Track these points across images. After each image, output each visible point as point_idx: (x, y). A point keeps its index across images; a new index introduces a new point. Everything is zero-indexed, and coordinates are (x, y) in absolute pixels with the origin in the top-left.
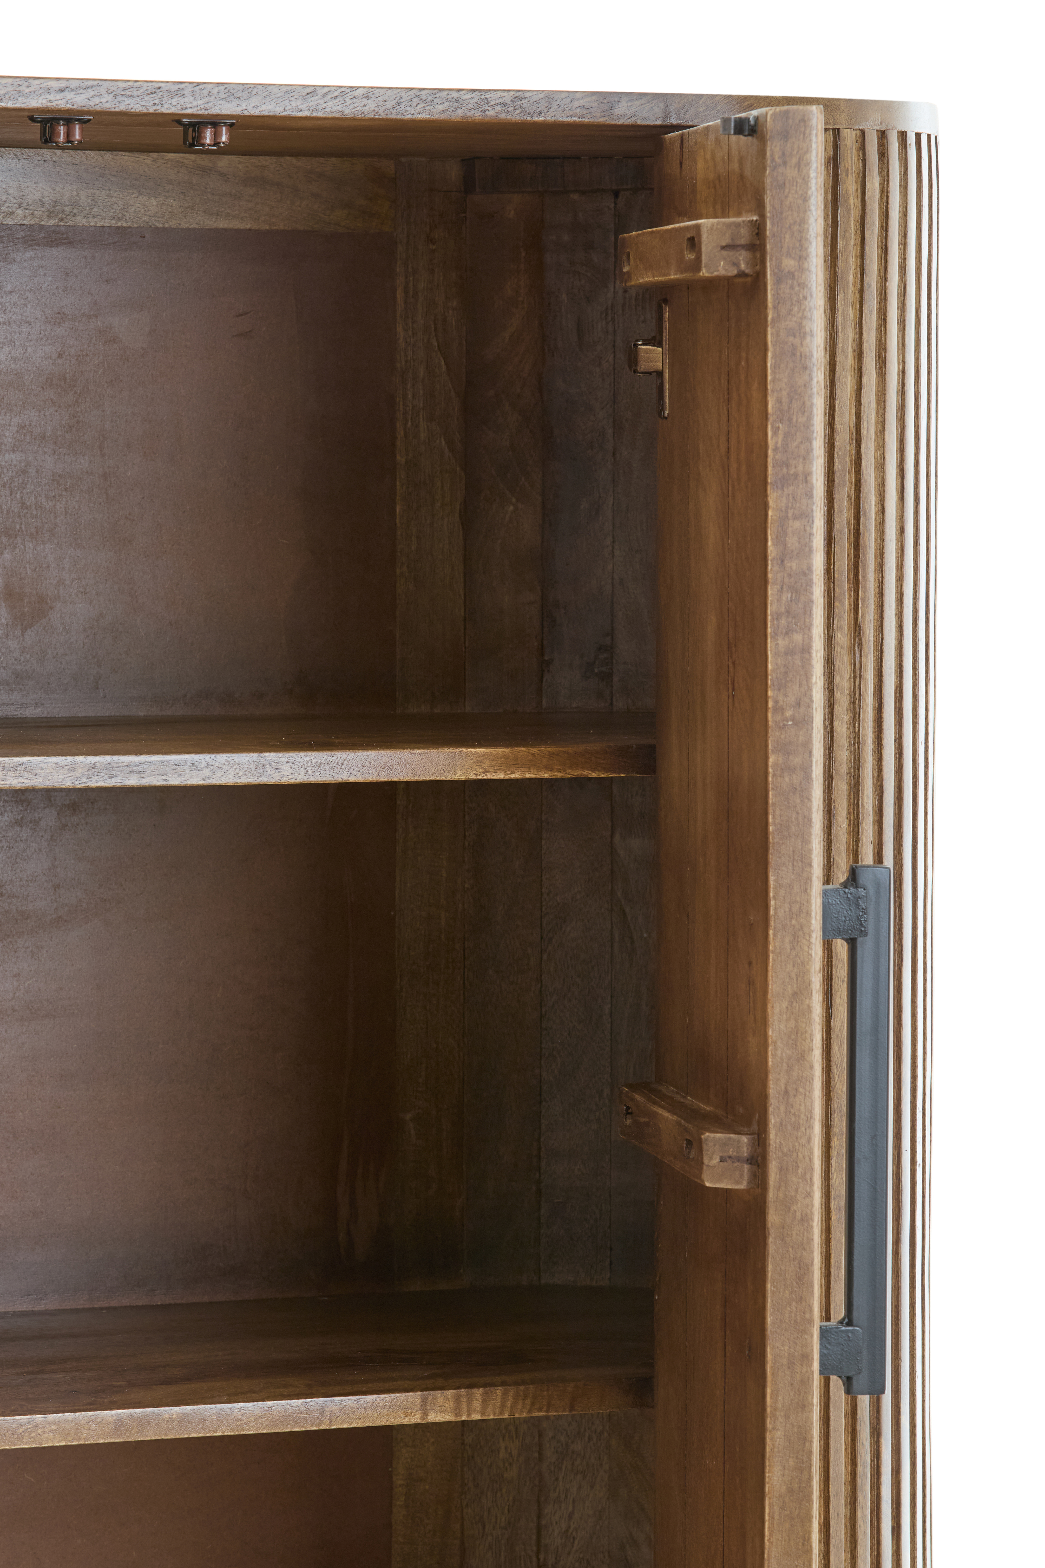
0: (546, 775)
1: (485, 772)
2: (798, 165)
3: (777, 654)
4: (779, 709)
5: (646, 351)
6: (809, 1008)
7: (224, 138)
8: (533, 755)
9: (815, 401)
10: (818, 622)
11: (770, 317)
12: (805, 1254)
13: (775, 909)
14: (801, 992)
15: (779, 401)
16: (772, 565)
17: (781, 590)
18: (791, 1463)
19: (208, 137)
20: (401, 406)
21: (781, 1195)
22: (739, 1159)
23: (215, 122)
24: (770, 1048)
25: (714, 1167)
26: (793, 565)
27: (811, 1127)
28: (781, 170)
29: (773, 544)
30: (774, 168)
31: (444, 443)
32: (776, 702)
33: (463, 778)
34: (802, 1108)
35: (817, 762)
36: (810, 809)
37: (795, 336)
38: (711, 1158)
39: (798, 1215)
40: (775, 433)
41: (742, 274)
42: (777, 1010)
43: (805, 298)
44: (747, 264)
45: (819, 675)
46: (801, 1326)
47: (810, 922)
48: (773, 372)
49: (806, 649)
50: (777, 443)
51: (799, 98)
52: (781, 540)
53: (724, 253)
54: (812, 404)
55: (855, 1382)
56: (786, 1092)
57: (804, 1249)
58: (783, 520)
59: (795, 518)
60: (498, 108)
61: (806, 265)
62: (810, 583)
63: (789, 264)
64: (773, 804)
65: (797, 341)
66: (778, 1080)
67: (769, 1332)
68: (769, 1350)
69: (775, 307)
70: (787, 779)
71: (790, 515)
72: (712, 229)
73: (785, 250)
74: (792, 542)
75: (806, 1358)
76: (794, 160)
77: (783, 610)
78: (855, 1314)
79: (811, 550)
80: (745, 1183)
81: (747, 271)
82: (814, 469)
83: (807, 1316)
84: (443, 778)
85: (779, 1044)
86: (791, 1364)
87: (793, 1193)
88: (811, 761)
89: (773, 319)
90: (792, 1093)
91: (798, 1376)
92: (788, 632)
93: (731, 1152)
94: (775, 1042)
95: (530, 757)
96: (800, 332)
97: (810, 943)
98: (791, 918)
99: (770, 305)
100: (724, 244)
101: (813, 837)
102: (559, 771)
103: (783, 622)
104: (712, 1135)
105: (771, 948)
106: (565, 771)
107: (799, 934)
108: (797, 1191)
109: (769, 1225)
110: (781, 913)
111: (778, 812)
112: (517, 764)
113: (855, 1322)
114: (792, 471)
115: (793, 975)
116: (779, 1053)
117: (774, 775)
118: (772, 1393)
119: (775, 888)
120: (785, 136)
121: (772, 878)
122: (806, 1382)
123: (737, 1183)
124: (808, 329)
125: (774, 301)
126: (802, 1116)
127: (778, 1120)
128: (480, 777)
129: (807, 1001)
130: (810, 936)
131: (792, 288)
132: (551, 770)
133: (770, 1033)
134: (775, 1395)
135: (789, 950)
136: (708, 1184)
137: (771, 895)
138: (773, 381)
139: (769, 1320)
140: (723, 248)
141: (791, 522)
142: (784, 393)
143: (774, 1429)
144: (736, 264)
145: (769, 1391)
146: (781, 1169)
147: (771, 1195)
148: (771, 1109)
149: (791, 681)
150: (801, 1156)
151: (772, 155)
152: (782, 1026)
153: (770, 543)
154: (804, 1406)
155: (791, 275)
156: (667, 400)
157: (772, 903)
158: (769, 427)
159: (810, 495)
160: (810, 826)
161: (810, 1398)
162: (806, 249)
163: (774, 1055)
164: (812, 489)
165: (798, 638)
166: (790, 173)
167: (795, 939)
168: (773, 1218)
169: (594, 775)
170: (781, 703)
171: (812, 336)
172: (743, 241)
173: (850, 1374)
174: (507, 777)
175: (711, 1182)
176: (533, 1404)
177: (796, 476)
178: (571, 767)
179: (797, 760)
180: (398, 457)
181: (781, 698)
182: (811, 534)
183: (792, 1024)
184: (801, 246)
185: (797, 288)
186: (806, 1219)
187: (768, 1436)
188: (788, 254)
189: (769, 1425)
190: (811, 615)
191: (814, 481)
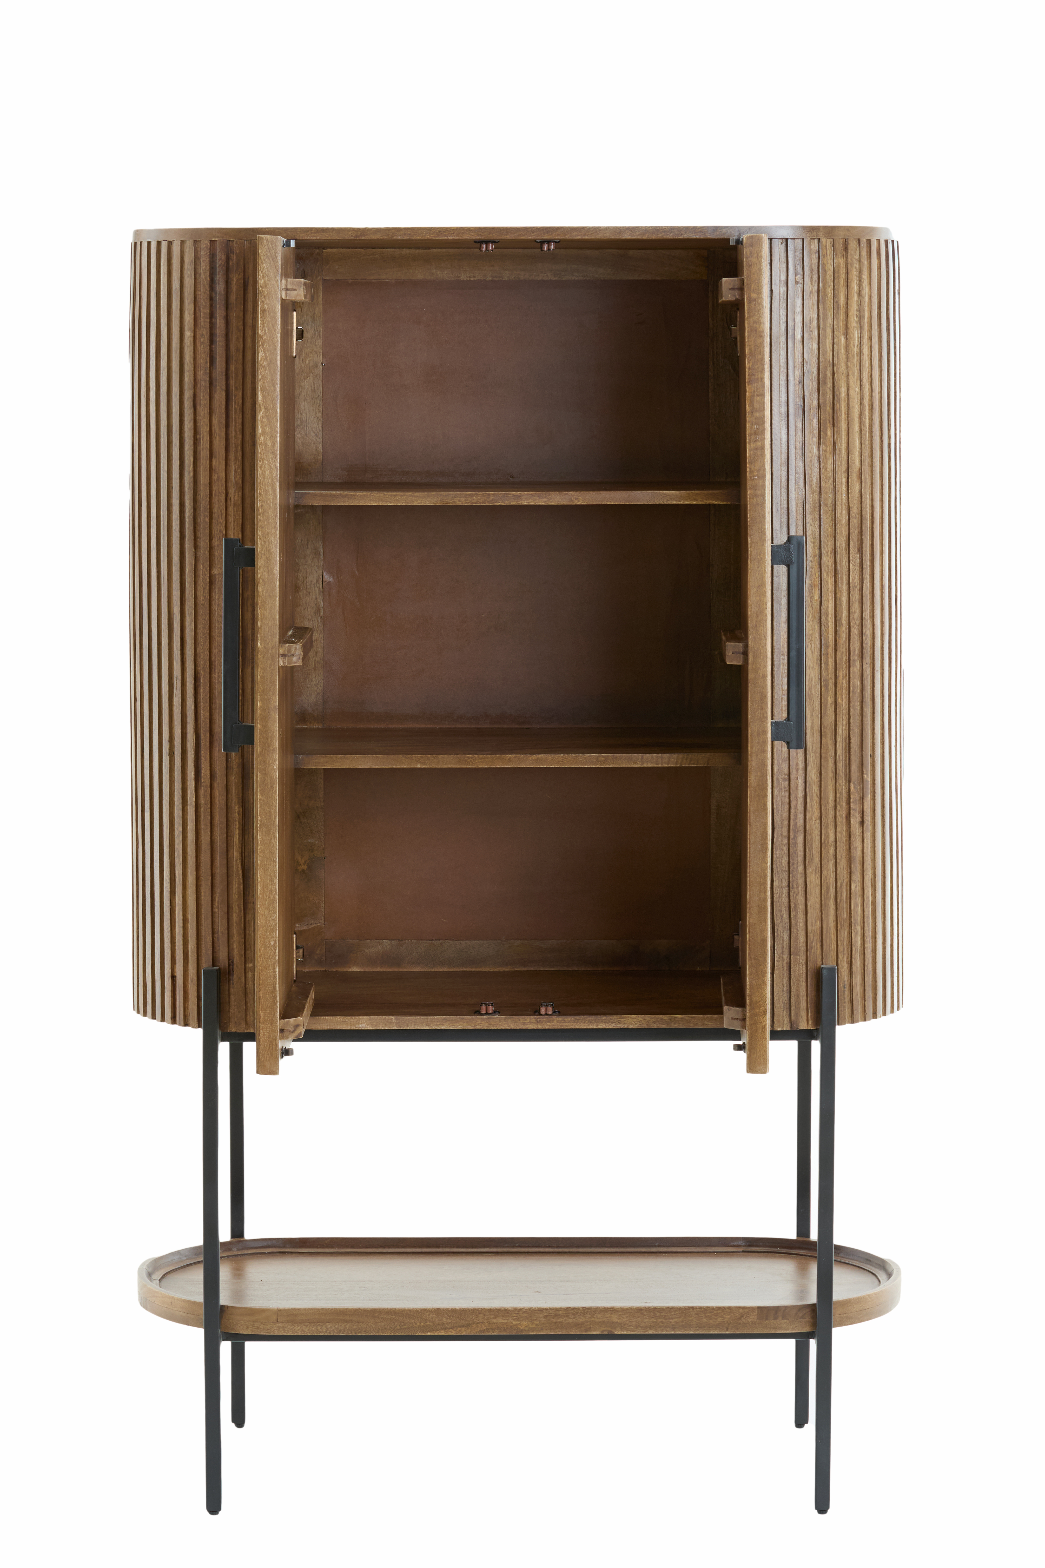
0: (695, 503)
1: (667, 501)
2: (757, 257)
3: (750, 450)
4: (751, 472)
5: (734, 329)
6: (765, 592)
7: (552, 247)
8: (689, 494)
9: (765, 349)
10: (768, 437)
11: (746, 317)
12: (764, 690)
13: (751, 552)
14: (762, 584)
15: (750, 349)
16: (748, 415)
17: (752, 425)
18: (759, 774)
19: (546, 247)
20: (711, 352)
21: (754, 667)
22: (739, 653)
23: (549, 242)
24: (749, 608)
25: (730, 656)
26: (757, 414)
27: (766, 640)
28: (750, 259)
29: (749, 406)
30: (747, 258)
31: (731, 367)
32: (750, 469)
33: (657, 503)
34: (762, 632)
35: (768, 493)
36: (765, 512)
37: (756, 324)
38: (729, 653)
39: (761, 675)
40: (749, 362)
41: (737, 300)
42: (752, 593)
43: (761, 309)
44: (739, 296)
45: (768, 458)
46: (763, 719)
47: (765, 557)
48: (748, 338)
49: (763, 448)
50: (749, 366)
51: (784, 226)
52: (751, 404)
53: (731, 291)
54: (764, 351)
55: (790, 744)
56: (756, 625)
57: (763, 688)
58: (752, 396)
59: (758, 396)
60: (663, 234)
61: (761, 296)
62: (764, 422)
63: (754, 295)
64: (750, 510)
65: (757, 326)
66: (753, 620)
67: (749, 721)
68: (749, 729)
69: (748, 312)
70: (755, 500)
71: (755, 394)
72: (726, 282)
73: (752, 290)
74: (756, 405)
75: (765, 732)
76: (755, 255)
77: (753, 432)
78: (790, 716)
79: (764, 409)
80: (741, 662)
81: (739, 298)
82: (765, 376)
83: (765, 715)
84: (649, 503)
85: (753, 606)
86: (758, 735)
87: (759, 666)
88: (765, 493)
89: (747, 318)
90: (758, 626)
91: (761, 740)
92: (756, 441)
93: (736, 650)
94: (751, 605)
95: (687, 495)
96: (759, 322)
97: (765, 566)
98: (757, 556)
99: (746, 312)
100: (730, 288)
101: (766, 523)
102: (700, 501)
103: (753, 437)
104: (729, 643)
105: (749, 567)
106: (703, 501)
107: (761, 562)
108: (760, 665)
109: (749, 678)
110: (753, 553)
111: (752, 513)
112: (682, 498)
113: (790, 719)
114: (756, 377)
115: (758, 578)
116: (753, 609)
117: (750, 498)
118: (751, 746)
119: (751, 543)
120: (752, 245)
121: (749, 539)
122: (765, 742)
123: (739, 662)
124: (762, 321)
125: (748, 310)
126: (762, 635)
127: (753, 637)
128: (665, 503)
129: (764, 589)
130: (765, 563)
131: (755, 305)
132: (697, 500)
133: (749, 602)
134: (752, 747)
135: (756, 568)
136: (728, 663)
137: (749, 546)
138: (748, 342)
139: (749, 717)
140: (730, 289)
141: (756, 398)
142: (752, 346)
143: (751, 760)
144: (735, 296)
145: (749, 745)
146: (754, 656)
147: (750, 666)
148: (749, 632)
149: (757, 460)
150: (762, 651)
151: (746, 253)
152: (754, 599)
153: (747, 406)
154: (764, 751)
155: (755, 300)
156: (739, 349)
157: (749, 549)
158: (746, 360)
159: (764, 387)
160: (765, 519)
161: (766, 748)
162: (761, 290)
163: (751, 611)
164: (764, 384)
165: (759, 444)
166: (754, 260)
167: (759, 563)
168: (751, 676)
169: (716, 503)
170: (752, 469)
171: (764, 324)
172: (737, 287)
173: (788, 741)
174: (677, 503)
175: (729, 662)
176: (690, 761)
177: (757, 379)
178: (706, 500)
179: (759, 492)
180: (710, 374)
181: (752, 467)
182: (764, 402)
183: (758, 598)
184: (759, 288)
185: (757, 305)
186: (765, 676)
187: (749, 763)
188: (754, 292)
189: (749, 759)
190: (764, 434)
191: (765, 381)
